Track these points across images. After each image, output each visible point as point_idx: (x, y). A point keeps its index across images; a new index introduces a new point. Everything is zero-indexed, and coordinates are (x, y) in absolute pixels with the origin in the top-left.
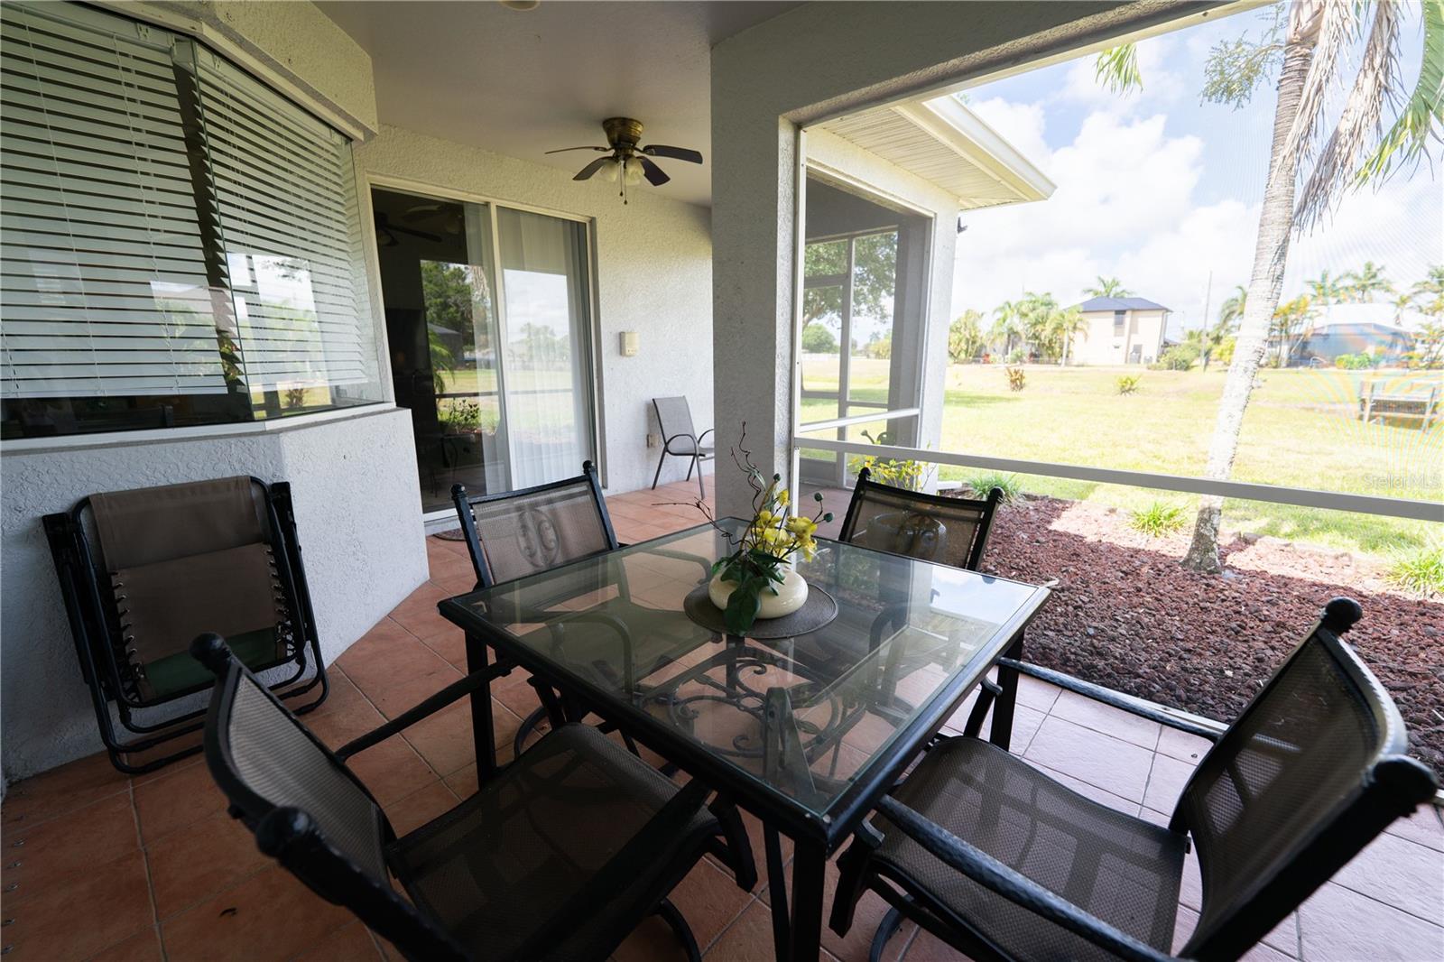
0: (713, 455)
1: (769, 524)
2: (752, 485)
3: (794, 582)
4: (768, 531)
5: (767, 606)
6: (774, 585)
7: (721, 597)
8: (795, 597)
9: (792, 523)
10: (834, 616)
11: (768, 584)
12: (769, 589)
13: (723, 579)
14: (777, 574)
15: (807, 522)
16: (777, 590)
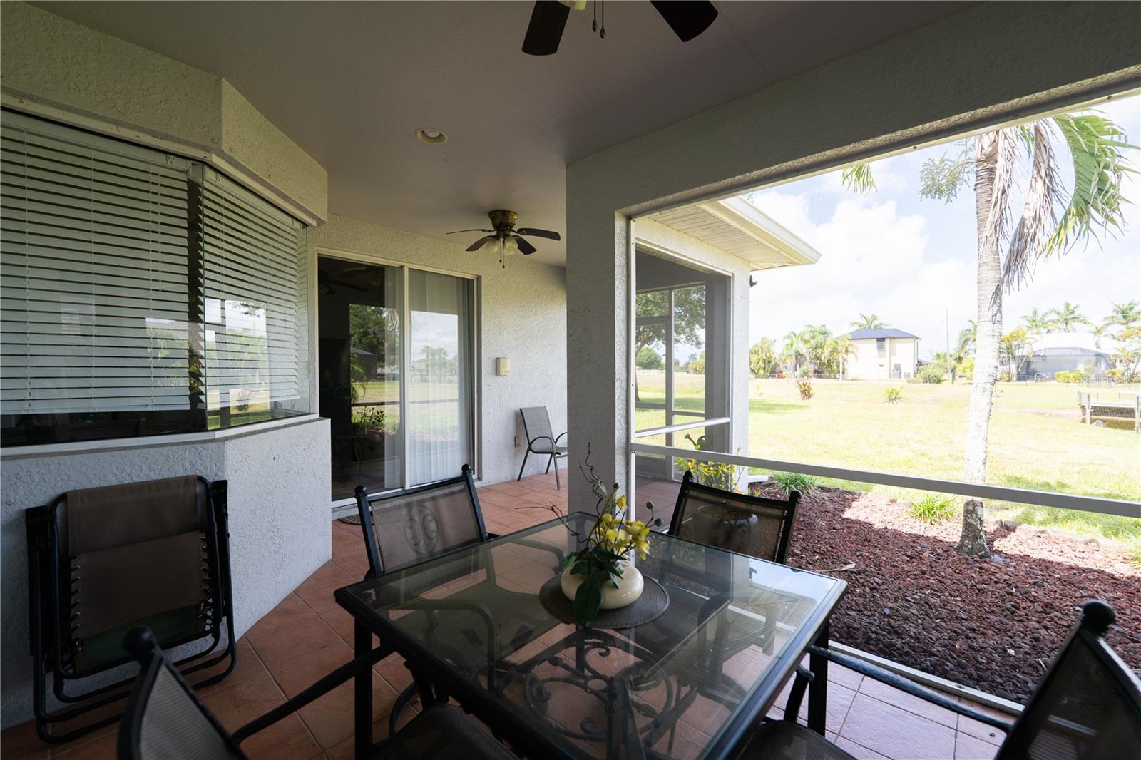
0: (566, 453)
1: (610, 526)
2: (596, 493)
3: (632, 576)
4: (610, 532)
5: (610, 599)
6: (615, 579)
7: (571, 588)
8: (633, 589)
9: (629, 527)
10: (666, 607)
11: (610, 578)
12: (610, 582)
13: (573, 572)
14: (617, 569)
15: (641, 526)
16: (617, 584)
